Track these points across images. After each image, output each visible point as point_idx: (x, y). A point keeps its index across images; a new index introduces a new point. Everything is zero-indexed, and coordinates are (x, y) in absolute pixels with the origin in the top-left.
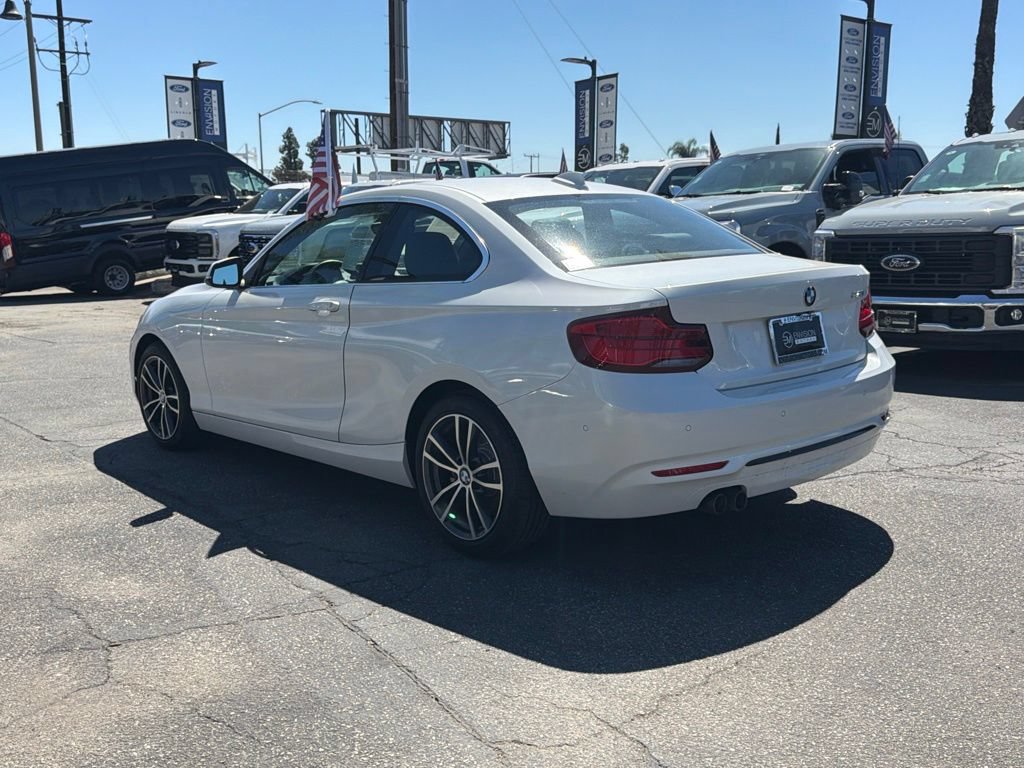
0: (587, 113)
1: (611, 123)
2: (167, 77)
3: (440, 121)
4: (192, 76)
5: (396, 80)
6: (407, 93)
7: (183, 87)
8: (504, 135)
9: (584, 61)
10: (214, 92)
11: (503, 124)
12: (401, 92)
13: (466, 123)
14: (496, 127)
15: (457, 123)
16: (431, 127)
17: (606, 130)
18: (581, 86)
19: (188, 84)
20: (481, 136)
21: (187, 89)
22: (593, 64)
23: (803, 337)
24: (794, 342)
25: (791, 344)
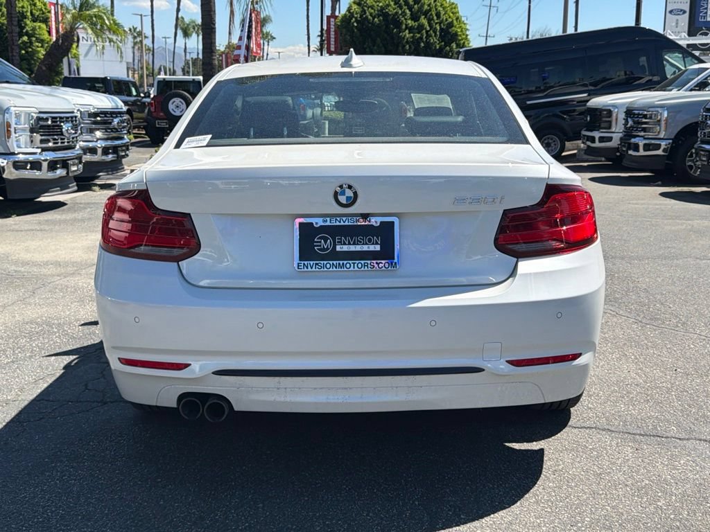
23: (354, 244)
24: (334, 247)
25: (328, 249)
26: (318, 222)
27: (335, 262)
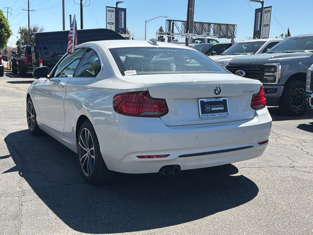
0: (259, 21)
1: (268, 25)
2: (107, 7)
3: (209, 24)
4: (115, 7)
5: (190, 9)
6: (193, 13)
7: (112, 10)
8: (234, 30)
9: (259, 1)
10: (123, 12)
11: (234, 25)
12: (191, 13)
13: (220, 25)
14: (231, 26)
15: (216, 25)
16: (206, 26)
17: (266, 28)
18: (257, 11)
19: (114, 9)
20: (225, 30)
21: (113, 11)
22: (262, 3)
23: (216, 107)
24: (211, 109)
25: (209, 109)
26: (205, 100)
27: (212, 114)
